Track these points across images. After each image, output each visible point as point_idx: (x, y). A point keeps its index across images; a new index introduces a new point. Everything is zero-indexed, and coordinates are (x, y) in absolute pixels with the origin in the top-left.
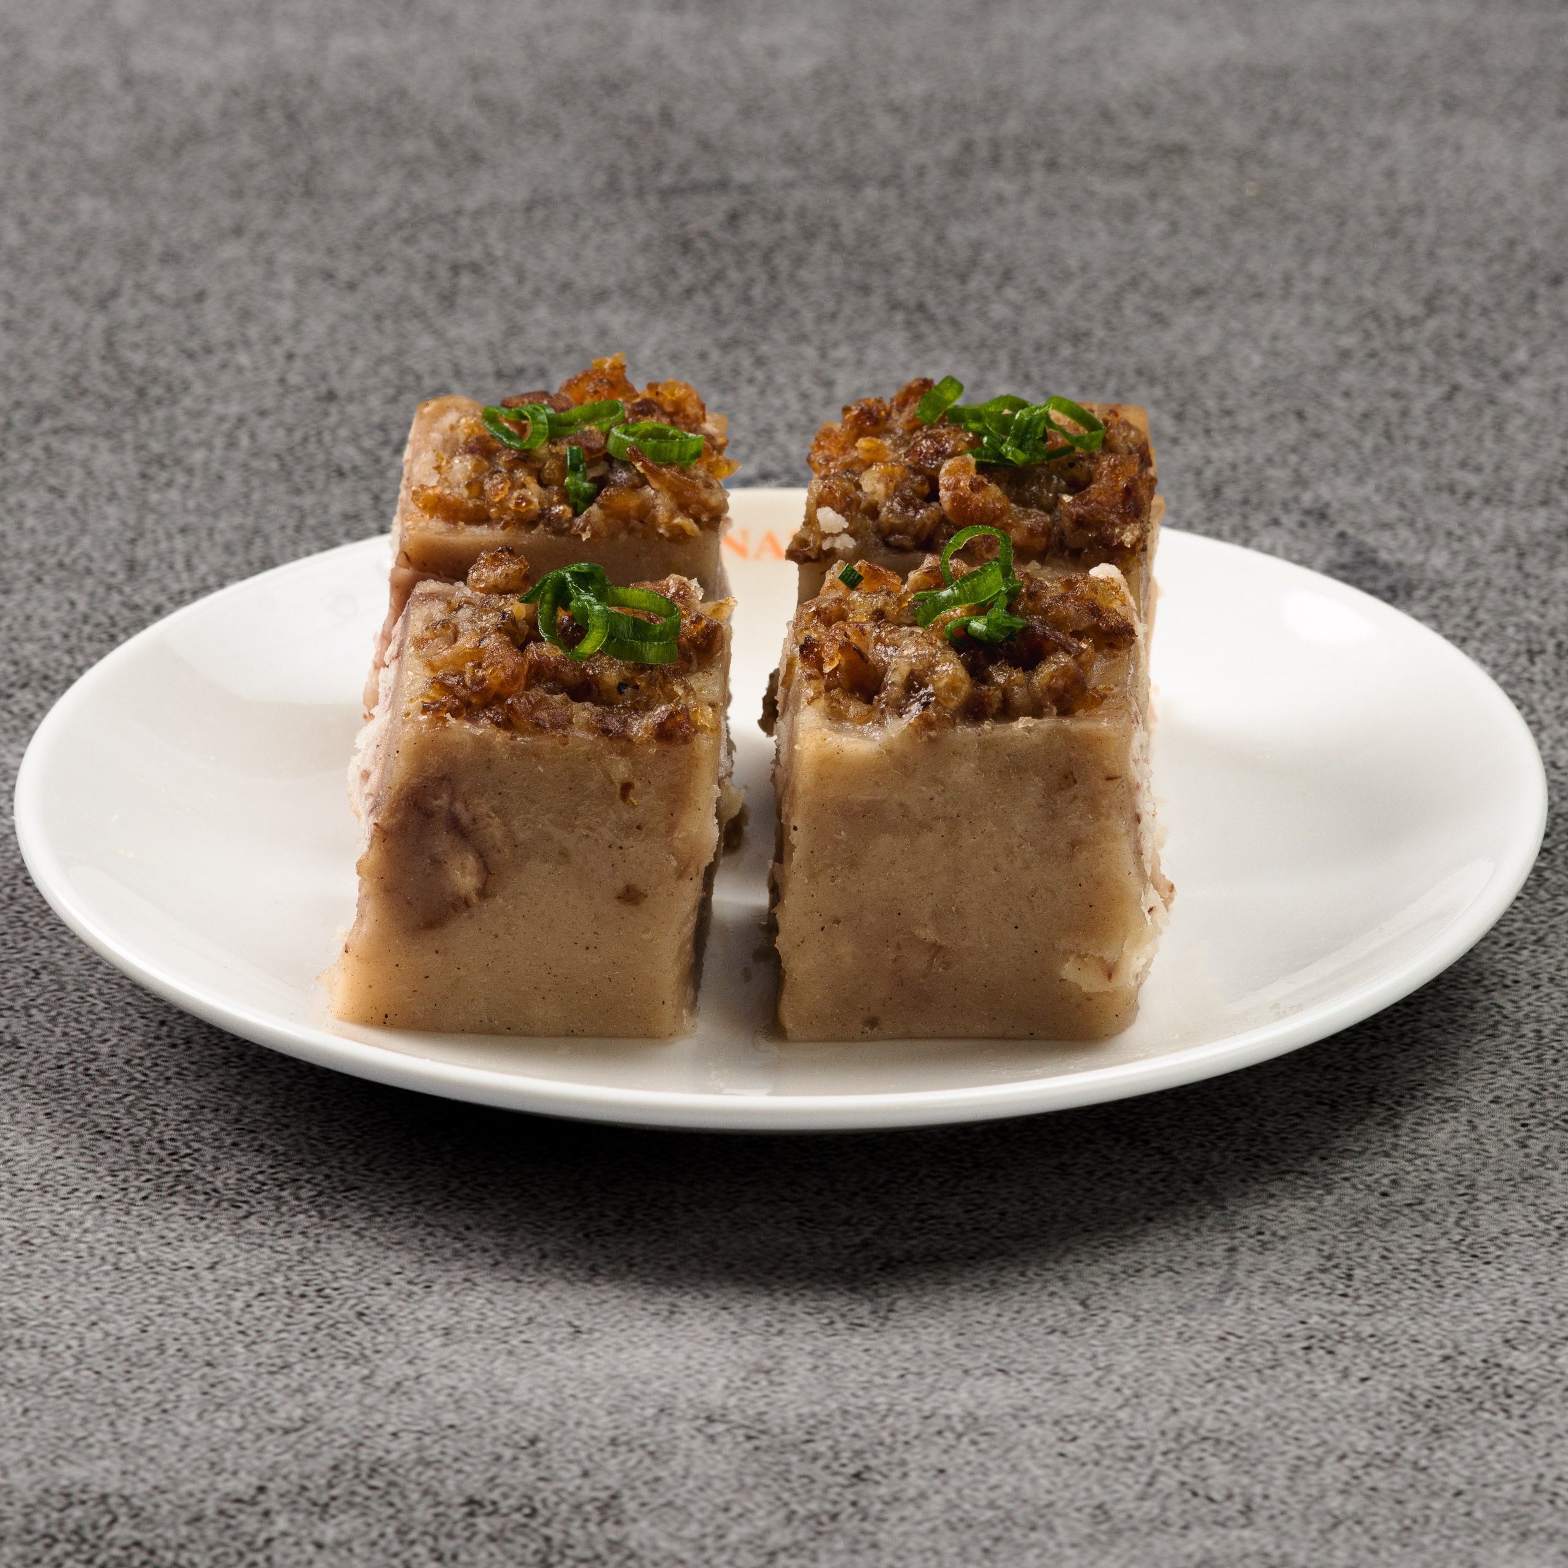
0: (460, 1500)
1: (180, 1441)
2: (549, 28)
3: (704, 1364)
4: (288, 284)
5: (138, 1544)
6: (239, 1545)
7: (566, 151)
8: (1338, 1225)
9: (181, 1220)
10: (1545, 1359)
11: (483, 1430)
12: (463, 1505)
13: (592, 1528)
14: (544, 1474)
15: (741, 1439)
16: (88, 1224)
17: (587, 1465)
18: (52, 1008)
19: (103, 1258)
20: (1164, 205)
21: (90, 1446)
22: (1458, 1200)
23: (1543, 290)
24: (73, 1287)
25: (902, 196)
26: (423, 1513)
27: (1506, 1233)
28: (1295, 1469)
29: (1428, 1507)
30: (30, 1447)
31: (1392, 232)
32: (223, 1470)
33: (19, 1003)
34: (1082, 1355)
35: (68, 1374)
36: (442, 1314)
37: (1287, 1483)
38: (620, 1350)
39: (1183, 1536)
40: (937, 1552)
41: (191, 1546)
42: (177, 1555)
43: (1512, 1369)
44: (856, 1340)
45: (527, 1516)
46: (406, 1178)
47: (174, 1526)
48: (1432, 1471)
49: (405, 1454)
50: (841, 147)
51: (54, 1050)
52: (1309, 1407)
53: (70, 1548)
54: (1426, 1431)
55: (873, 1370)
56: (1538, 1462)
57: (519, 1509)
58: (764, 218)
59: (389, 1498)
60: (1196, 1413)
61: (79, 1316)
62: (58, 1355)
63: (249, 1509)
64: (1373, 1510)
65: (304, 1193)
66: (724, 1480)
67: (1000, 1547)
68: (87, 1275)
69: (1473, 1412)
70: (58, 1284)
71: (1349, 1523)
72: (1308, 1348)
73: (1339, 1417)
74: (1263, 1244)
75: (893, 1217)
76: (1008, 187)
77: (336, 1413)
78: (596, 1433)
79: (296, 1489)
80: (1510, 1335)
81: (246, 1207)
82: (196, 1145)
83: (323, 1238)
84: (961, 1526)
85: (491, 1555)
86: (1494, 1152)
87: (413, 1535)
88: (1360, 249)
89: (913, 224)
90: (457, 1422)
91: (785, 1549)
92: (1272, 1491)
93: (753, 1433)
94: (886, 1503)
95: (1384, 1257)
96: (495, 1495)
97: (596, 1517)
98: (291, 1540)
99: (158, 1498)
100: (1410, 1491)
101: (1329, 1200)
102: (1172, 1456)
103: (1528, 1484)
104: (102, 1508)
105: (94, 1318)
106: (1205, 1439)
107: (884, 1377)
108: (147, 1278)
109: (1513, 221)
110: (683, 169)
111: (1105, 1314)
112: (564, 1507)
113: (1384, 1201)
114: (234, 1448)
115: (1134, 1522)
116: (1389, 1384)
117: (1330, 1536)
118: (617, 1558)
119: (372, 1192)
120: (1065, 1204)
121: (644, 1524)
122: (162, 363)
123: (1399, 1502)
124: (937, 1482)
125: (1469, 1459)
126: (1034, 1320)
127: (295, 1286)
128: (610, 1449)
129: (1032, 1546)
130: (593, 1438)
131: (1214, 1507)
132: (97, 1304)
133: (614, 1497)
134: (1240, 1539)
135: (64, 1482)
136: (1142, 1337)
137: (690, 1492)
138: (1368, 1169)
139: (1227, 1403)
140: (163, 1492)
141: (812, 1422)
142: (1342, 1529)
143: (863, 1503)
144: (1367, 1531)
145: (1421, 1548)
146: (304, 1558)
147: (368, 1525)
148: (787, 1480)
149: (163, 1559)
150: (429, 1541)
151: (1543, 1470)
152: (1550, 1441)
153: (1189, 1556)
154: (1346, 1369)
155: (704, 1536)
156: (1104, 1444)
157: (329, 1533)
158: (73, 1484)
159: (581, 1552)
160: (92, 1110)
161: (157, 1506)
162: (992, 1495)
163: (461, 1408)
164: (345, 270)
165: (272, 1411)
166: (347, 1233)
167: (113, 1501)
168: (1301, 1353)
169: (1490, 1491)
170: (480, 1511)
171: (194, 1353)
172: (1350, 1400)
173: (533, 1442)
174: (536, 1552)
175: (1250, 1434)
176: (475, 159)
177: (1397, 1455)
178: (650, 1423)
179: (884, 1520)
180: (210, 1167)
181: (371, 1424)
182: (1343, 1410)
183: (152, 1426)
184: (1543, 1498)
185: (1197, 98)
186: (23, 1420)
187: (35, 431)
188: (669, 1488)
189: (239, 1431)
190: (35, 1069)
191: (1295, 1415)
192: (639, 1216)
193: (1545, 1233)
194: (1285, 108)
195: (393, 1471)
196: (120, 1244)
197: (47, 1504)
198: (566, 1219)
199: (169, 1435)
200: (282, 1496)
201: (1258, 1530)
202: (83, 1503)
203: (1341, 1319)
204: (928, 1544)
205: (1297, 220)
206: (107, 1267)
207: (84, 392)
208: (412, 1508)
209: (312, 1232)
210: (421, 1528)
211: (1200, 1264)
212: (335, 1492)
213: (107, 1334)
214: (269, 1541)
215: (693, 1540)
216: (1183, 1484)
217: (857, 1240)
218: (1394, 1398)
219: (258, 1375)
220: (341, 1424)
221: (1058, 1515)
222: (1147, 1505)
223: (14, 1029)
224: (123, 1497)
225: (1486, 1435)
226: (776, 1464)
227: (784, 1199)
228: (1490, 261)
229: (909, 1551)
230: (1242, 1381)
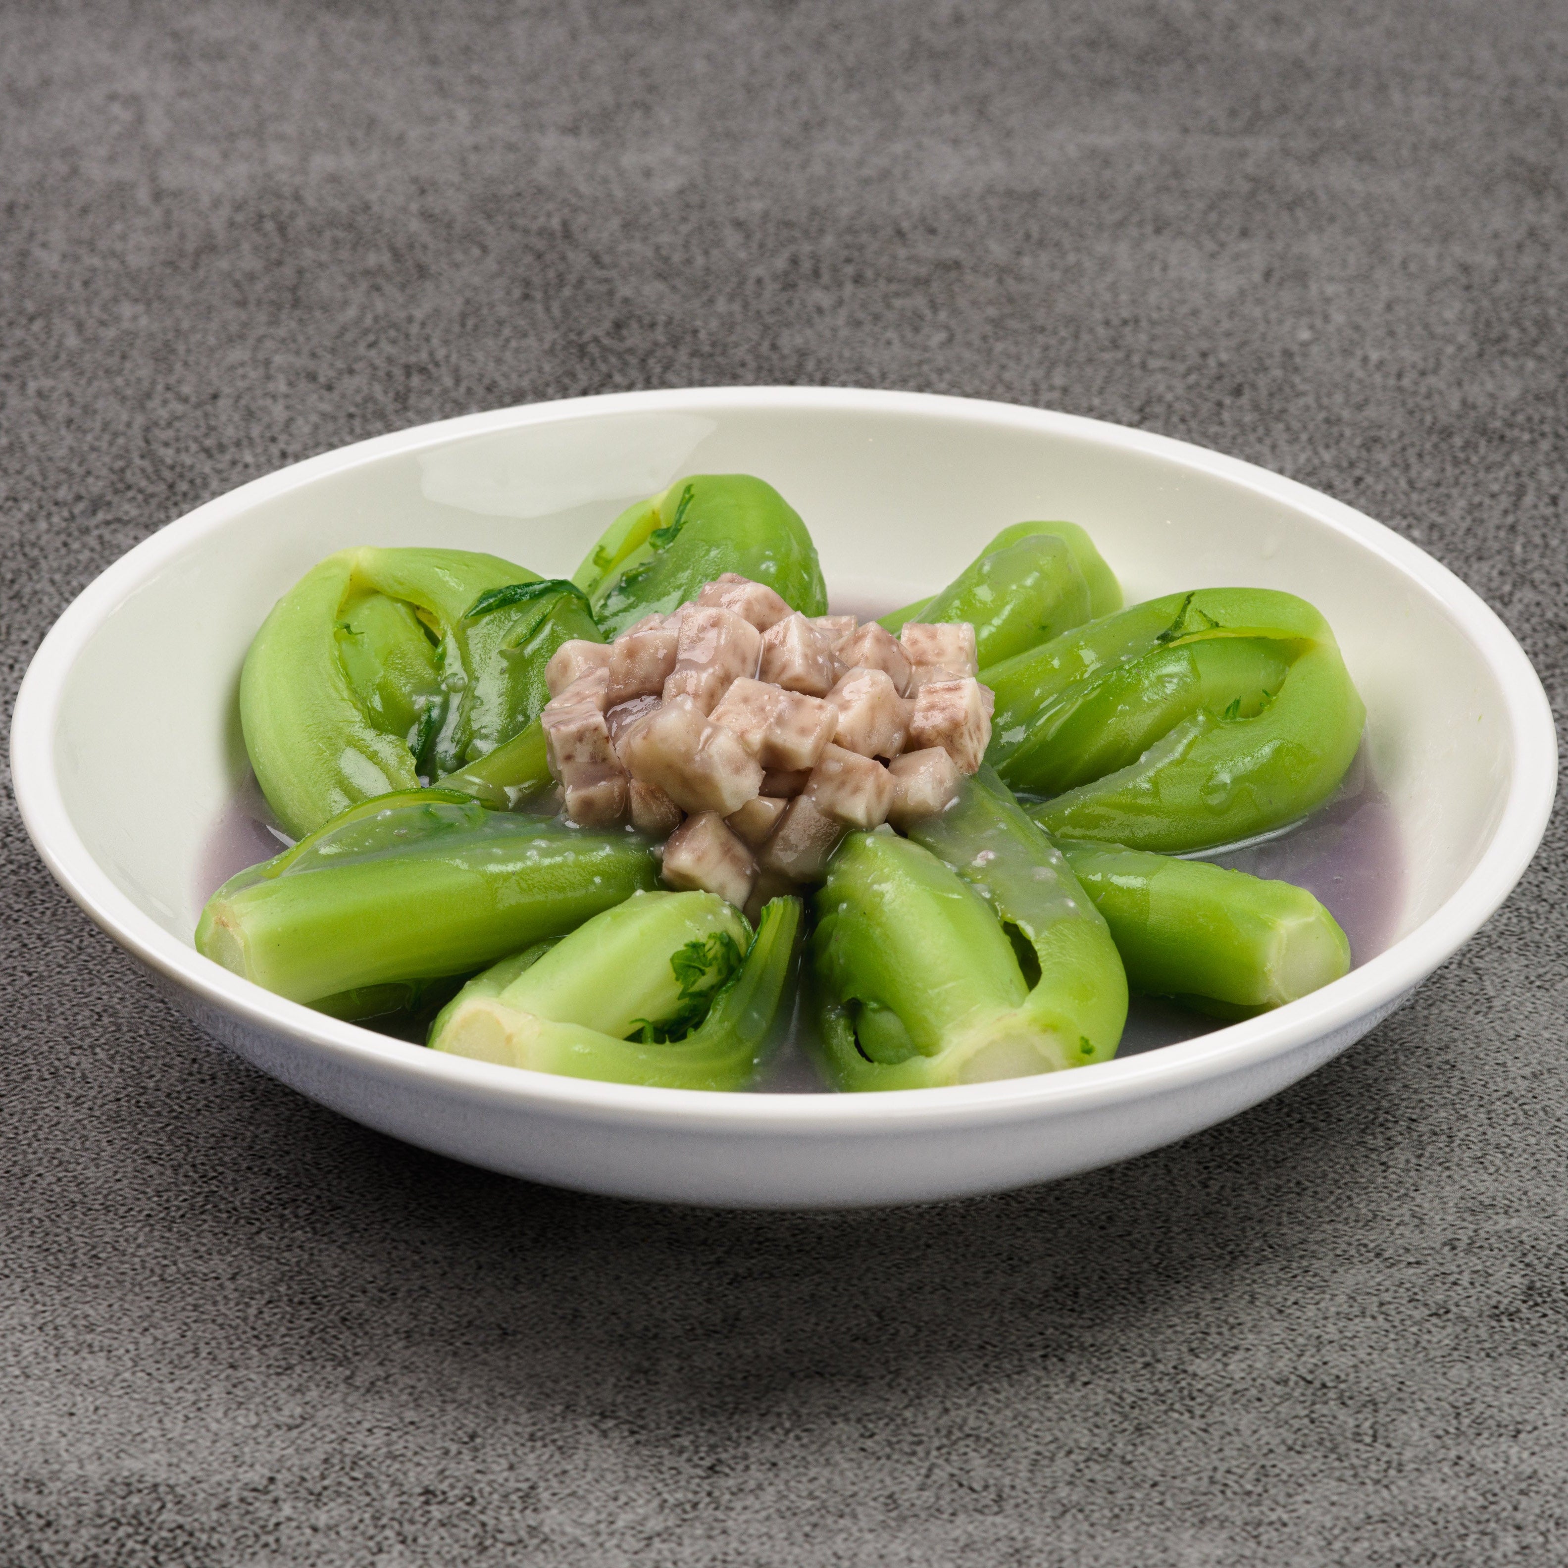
0: (418, 1490)
1: (210, 1437)
2: (476, 148)
3: (598, 1364)
4: (282, 387)
5: (180, 1527)
6: (255, 1528)
7: (491, 264)
8: (1068, 1252)
9: (209, 1235)
10: (1219, 1366)
11: (435, 1426)
12: (421, 1494)
13: (517, 1515)
14: (480, 1467)
15: (626, 1434)
16: (141, 1240)
17: (512, 1458)
18: (112, 1047)
19: (152, 1271)
20: (943, 315)
21: (144, 1441)
22: (1157, 1232)
23: (1227, 401)
24: (130, 1297)
25: (746, 306)
26: (391, 1502)
27: (1192, 1258)
28: (1035, 1463)
29: (1132, 1497)
30: (100, 1442)
31: (1115, 344)
32: (244, 1463)
33: (88, 1041)
34: (878, 1360)
35: (127, 1375)
36: (404, 1318)
37: (1029, 1475)
38: (536, 1350)
39: (951, 1522)
40: (770, 1537)
41: (220, 1529)
42: (210, 1538)
43: (1195, 1375)
44: (711, 1345)
45: (468, 1504)
46: (377, 1199)
47: (207, 1512)
48: (1135, 1464)
49: (378, 1449)
50: (700, 260)
51: (113, 1085)
52: (1045, 1408)
53: (130, 1530)
54: (1131, 1429)
55: (724, 1372)
56: (1214, 1456)
57: (462, 1499)
58: (642, 327)
59: (366, 1488)
60: (961, 1413)
61: (135, 1324)
62: (120, 1358)
63: (263, 1498)
64: (1091, 1499)
65: (302, 1212)
66: (614, 1472)
67: (817, 1532)
68: (140, 1285)
69: (1166, 1412)
70: (119, 1294)
71: (1074, 1511)
72: (1044, 1356)
73: (1067, 1417)
74: (1013, 1267)
75: (738, 1240)
76: (825, 300)
77: (326, 1411)
78: (519, 1429)
79: (297, 1480)
80: (1194, 1345)
81: (258, 1224)
82: (220, 1169)
83: (315, 1252)
84: (788, 1514)
85: (442, 1538)
86: (1184, 1191)
87: (384, 1521)
88: (1090, 360)
89: (753, 331)
90: (416, 1419)
91: (659, 1535)
92: (1017, 1482)
93: (635, 1429)
94: (733, 1494)
95: (1101, 1278)
96: (444, 1486)
97: (519, 1505)
98: (294, 1524)
99: (196, 1487)
100: (1119, 1483)
101: (1062, 1232)
102: (944, 1451)
103: (1205, 1475)
104: (154, 1495)
105: (146, 1324)
106: (969, 1436)
107: (732, 1379)
108: (185, 1288)
109: (1205, 332)
110: (580, 282)
111: (895, 1324)
112: (496, 1496)
113: (1102, 1233)
114: (251, 1442)
115: (916, 1510)
116: (1105, 1387)
117: (1060, 1522)
118: (535, 1541)
119: (352, 1212)
120: (866, 1231)
121: (554, 1511)
122: (188, 460)
123: (1111, 1492)
124: (771, 1475)
125: (1162, 1454)
126: (843, 1329)
127: (295, 1294)
128: (529, 1444)
129: (841, 1530)
130: (517, 1434)
131: (975, 1496)
132: (147, 1311)
133: (533, 1488)
134: (994, 1525)
135: (126, 1474)
136: (922, 1344)
137: (588, 1483)
138: (1090, 1208)
139: (985, 1404)
140: (199, 1482)
141: (678, 1418)
142: (1068, 1516)
143: (716, 1493)
144: (1087, 1518)
145: (1127, 1534)
146: (303, 1539)
147: (351, 1511)
148: (661, 1472)
149: (199, 1540)
150: (396, 1525)
151: (1217, 1463)
152: (1222, 1438)
153: (956, 1540)
154: (1073, 1374)
155: (599, 1522)
156: (894, 1440)
157: (322, 1518)
158: (132, 1475)
159: (508, 1536)
160: (143, 1138)
161: (195, 1494)
162: (812, 1487)
163: (419, 1406)
164: (325, 373)
165: (279, 1409)
166: (333, 1248)
167: (162, 1489)
168: (1039, 1360)
169: (1178, 1483)
170: (434, 1500)
171: (221, 1356)
172: (1076, 1402)
173: (473, 1437)
174: (475, 1536)
175: (1001, 1432)
176: (422, 271)
177: (1110, 1450)
178: (559, 1419)
179: (732, 1509)
180: (231, 1188)
181: (353, 1421)
182: (1070, 1411)
183: (190, 1422)
184: (1216, 1489)
185: (968, 220)
186: (95, 1417)
187: (92, 522)
188: (574, 1480)
189: (255, 1427)
190: (99, 1102)
191: (1035, 1415)
192: (550, 1235)
193: (1221, 1257)
194: (1035, 229)
195: (369, 1464)
196: (165, 1257)
197: (114, 1493)
198: (496, 1236)
199: (203, 1431)
200: (287, 1486)
201: (1006, 1517)
202: (140, 1491)
203: (1069, 1331)
204: (764, 1530)
205: (1042, 330)
206: (155, 1279)
207: (129, 487)
208: (383, 1497)
209: (308, 1245)
210: (390, 1515)
211: (966, 1284)
212: (326, 1483)
213: (156, 1339)
214: (278, 1525)
215: (591, 1526)
216: (952, 1475)
217: (712, 1258)
218: (1107, 1400)
219: (268, 1376)
220: (330, 1421)
221: (860, 1504)
222: (926, 1494)
223: (83, 1066)
224: (169, 1486)
225: (1176, 1433)
226: (652, 1456)
227: (657, 1223)
228: (1189, 372)
229: (750, 1536)
230: (996, 1385)
